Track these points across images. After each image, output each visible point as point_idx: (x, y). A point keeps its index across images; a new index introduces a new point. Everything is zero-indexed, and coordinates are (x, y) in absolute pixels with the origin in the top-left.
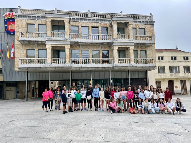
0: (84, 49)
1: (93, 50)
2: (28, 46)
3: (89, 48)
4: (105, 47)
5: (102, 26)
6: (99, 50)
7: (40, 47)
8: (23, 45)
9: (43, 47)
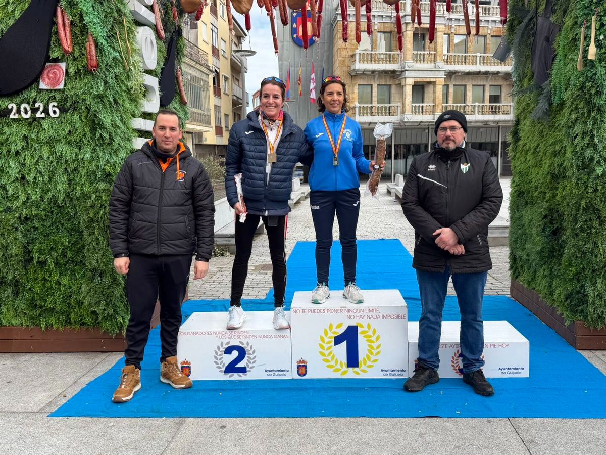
0: (457, 84)
1: (474, 84)
2: (361, 78)
3: (466, 80)
4: (495, 79)
5: (492, 34)
6: (484, 86)
7: (380, 81)
8: (353, 77)
9: (386, 80)
